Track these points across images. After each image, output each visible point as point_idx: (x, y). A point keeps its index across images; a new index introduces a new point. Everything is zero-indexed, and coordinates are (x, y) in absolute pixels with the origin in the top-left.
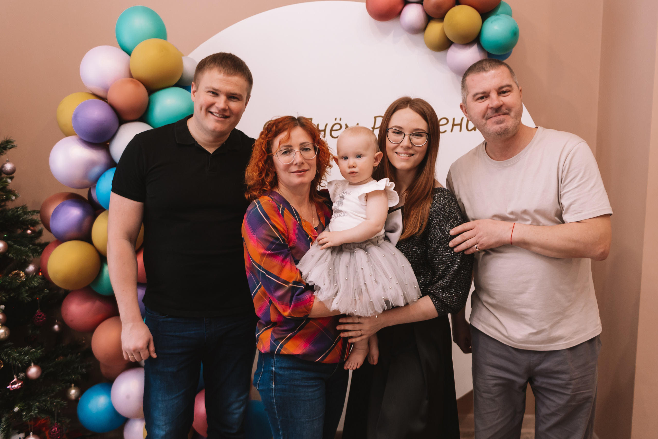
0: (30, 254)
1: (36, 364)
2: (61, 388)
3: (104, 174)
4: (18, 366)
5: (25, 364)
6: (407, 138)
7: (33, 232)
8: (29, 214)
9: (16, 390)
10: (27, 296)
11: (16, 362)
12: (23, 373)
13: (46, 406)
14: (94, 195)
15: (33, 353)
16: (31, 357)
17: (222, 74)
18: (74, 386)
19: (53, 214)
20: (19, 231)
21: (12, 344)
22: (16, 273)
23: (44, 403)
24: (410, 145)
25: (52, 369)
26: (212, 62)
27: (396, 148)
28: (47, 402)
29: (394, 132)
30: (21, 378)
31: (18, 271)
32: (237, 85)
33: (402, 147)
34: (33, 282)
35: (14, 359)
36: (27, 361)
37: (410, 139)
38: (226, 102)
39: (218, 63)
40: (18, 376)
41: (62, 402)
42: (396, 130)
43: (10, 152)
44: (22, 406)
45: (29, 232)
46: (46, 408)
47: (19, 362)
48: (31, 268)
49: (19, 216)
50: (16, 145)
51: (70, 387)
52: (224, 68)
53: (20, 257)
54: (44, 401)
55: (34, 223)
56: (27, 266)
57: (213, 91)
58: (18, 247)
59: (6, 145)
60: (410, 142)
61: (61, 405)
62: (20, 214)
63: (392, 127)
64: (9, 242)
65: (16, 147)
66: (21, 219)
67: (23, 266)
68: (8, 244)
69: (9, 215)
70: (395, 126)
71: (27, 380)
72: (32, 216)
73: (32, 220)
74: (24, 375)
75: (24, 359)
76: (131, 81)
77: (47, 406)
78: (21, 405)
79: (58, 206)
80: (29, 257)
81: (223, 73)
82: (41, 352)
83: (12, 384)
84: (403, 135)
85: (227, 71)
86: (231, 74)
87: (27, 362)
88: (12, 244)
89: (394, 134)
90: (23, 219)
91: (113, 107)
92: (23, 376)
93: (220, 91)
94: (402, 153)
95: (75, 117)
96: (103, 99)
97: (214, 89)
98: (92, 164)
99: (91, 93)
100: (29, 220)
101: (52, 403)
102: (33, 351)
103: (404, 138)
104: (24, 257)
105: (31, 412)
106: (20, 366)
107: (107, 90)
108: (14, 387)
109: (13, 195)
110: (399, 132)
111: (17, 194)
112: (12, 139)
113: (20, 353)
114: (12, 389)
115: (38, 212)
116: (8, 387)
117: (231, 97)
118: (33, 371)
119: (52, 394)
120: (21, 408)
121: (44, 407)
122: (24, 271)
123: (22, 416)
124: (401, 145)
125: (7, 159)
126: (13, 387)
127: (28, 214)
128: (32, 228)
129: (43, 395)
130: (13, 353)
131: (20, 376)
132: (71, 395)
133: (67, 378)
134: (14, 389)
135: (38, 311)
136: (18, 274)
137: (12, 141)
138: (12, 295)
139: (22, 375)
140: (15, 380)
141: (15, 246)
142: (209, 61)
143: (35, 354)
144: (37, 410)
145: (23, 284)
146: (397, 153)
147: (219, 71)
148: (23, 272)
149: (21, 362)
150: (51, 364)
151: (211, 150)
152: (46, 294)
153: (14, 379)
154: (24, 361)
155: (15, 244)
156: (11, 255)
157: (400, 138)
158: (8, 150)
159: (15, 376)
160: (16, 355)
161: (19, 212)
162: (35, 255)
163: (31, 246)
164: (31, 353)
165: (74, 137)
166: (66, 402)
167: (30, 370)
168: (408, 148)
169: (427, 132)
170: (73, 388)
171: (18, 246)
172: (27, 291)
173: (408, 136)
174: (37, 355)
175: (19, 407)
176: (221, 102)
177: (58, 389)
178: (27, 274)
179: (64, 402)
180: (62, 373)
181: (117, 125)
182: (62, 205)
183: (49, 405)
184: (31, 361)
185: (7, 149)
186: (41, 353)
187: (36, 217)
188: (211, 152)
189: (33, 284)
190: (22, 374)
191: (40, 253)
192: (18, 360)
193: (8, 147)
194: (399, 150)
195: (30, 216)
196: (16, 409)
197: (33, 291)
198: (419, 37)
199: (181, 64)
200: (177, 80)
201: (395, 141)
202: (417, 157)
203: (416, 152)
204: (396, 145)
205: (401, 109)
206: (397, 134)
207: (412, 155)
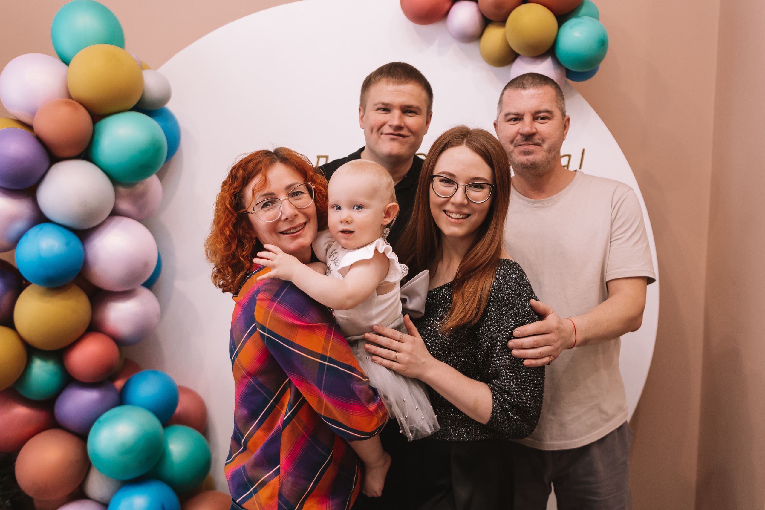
6: (460, 190)
24: (466, 202)
27: (445, 203)
29: (441, 181)
33: (453, 204)
37: (465, 192)
42: (445, 178)
60: (464, 196)
63: (439, 173)
70: (444, 173)
84: (456, 186)
89: (443, 183)
94: (452, 213)
103: (456, 190)
124: (452, 200)
146: (445, 211)
157: (450, 190)
168: (462, 205)
169: (490, 183)
173: (462, 188)
194: (449, 207)
198: (472, 47)
199: (140, 80)
200: (134, 102)
201: (443, 193)
202: (475, 219)
203: (474, 211)
204: (444, 199)
205: (453, 146)
206: (446, 184)
207: (469, 215)
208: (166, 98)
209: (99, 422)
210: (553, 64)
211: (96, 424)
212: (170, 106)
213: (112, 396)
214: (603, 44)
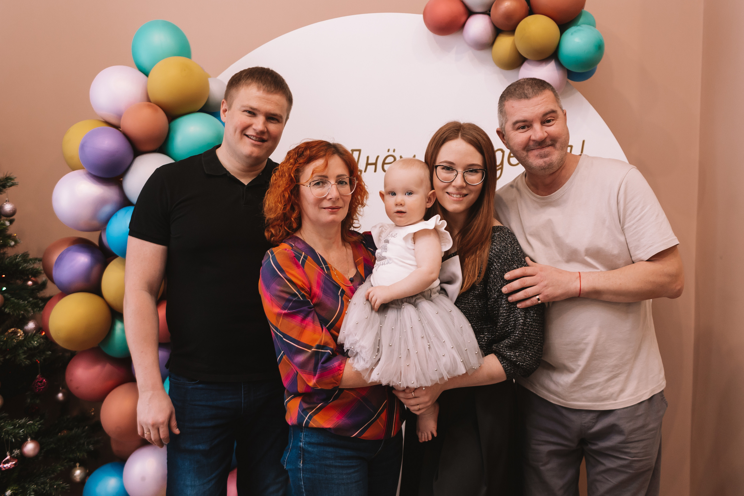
0: (30, 309)
1: (33, 439)
2: (63, 468)
3: (116, 214)
4: (12, 441)
5: (19, 439)
6: (460, 176)
7: (35, 283)
8: (30, 262)
9: (9, 470)
10: (25, 358)
11: (9, 436)
12: (18, 450)
13: (44, 489)
14: (104, 239)
15: (30, 425)
16: (28, 431)
17: (261, 92)
18: (79, 466)
19: (56, 262)
20: (19, 282)
21: (7, 415)
22: (13, 331)
23: (42, 486)
24: (465, 184)
25: (53, 446)
26: (249, 77)
27: (446, 187)
28: (46, 485)
29: (443, 169)
30: (16, 456)
31: (15, 328)
32: (277, 105)
33: (454, 186)
34: (32, 342)
35: (7, 432)
36: (23, 435)
37: (464, 176)
38: (264, 123)
39: (257, 79)
40: (11, 453)
41: (64, 484)
42: (446, 167)
43: (10, 191)
44: (16, 490)
45: (30, 283)
46: (45, 492)
47: (12, 437)
48: (31, 325)
49: (17, 265)
50: (18, 182)
51: (74, 467)
52: (264, 85)
53: (17, 312)
54: (43, 483)
55: (35, 273)
56: (26, 323)
57: (250, 110)
58: (16, 301)
59: (6, 182)
60: (463, 180)
61: (63, 488)
62: (18, 262)
63: (441, 162)
65: (17, 184)
66: (20, 268)
67: (22, 322)
68: (4, 297)
69: (6, 263)
70: (445, 162)
71: (22, 458)
72: (33, 264)
73: (33, 269)
74: (19, 452)
75: (19, 433)
76: (149, 105)
77: (46, 489)
78: (14, 488)
79: (63, 252)
80: (28, 312)
81: (262, 89)
82: (39, 425)
83: (5, 463)
85: (268, 89)
86: (272, 92)
87: (23, 437)
88: (9, 297)
89: (444, 171)
90: (22, 268)
91: (127, 136)
92: (18, 454)
93: (259, 111)
94: (454, 194)
95: (83, 147)
96: (116, 127)
97: (251, 108)
98: (102, 202)
99: (102, 120)
100: (30, 269)
101: (51, 486)
102: (31, 423)
103: (456, 175)
104: (22, 312)
106: (14, 441)
107: (120, 117)
108: (7, 466)
109: (13, 241)
110: (450, 167)
111: (17, 239)
112: (13, 175)
113: (14, 425)
114: (4, 469)
115: (40, 260)
117: (271, 118)
118: (30, 447)
119: (53, 476)
120: (14, 491)
121: (43, 490)
122: (22, 328)
124: (453, 184)
125: (7, 199)
126: (5, 466)
127: (29, 262)
128: (33, 279)
129: (42, 476)
130: (7, 425)
131: (14, 453)
132: (75, 477)
133: (71, 456)
134: (7, 468)
135: (38, 376)
136: (15, 333)
137: (12, 177)
138: (7, 358)
140: (8, 457)
141: (13, 299)
142: (245, 75)
143: (33, 427)
144: (34, 494)
145: (21, 344)
146: (447, 193)
147: (258, 87)
148: (21, 330)
149: (14, 437)
150: (52, 440)
151: (246, 181)
152: (47, 356)
153: (6, 456)
154: (18, 435)
155: (13, 297)
156: (7, 311)
157: (451, 176)
158: (8, 188)
159: (8, 453)
160: (9, 428)
161: (17, 260)
162: (35, 310)
163: (31, 299)
164: (28, 425)
165: (81, 172)
166: (68, 485)
167: (26, 446)
168: (462, 187)
169: (483, 168)
170: (78, 468)
171: (16, 299)
172: (24, 353)
173: (461, 174)
174: (34, 428)
175: (11, 491)
176: (259, 123)
177: (60, 469)
178: (26, 332)
179: (66, 484)
180: (65, 450)
181: (132, 157)
182: (68, 250)
183: (48, 489)
184: (28, 435)
185: (6, 187)
186: (40, 426)
187: (38, 266)
188: (246, 184)
189: (32, 344)
190: (16, 451)
191: (42, 308)
192: (11, 434)
193: (8, 184)
194: (451, 190)
195: (30, 264)
196: (8, 493)
197: (33, 352)
198: (486, 54)
201: (446, 179)
202: (472, 197)
203: (471, 191)
204: (446, 184)
205: (451, 140)
206: (447, 171)
207: (466, 195)
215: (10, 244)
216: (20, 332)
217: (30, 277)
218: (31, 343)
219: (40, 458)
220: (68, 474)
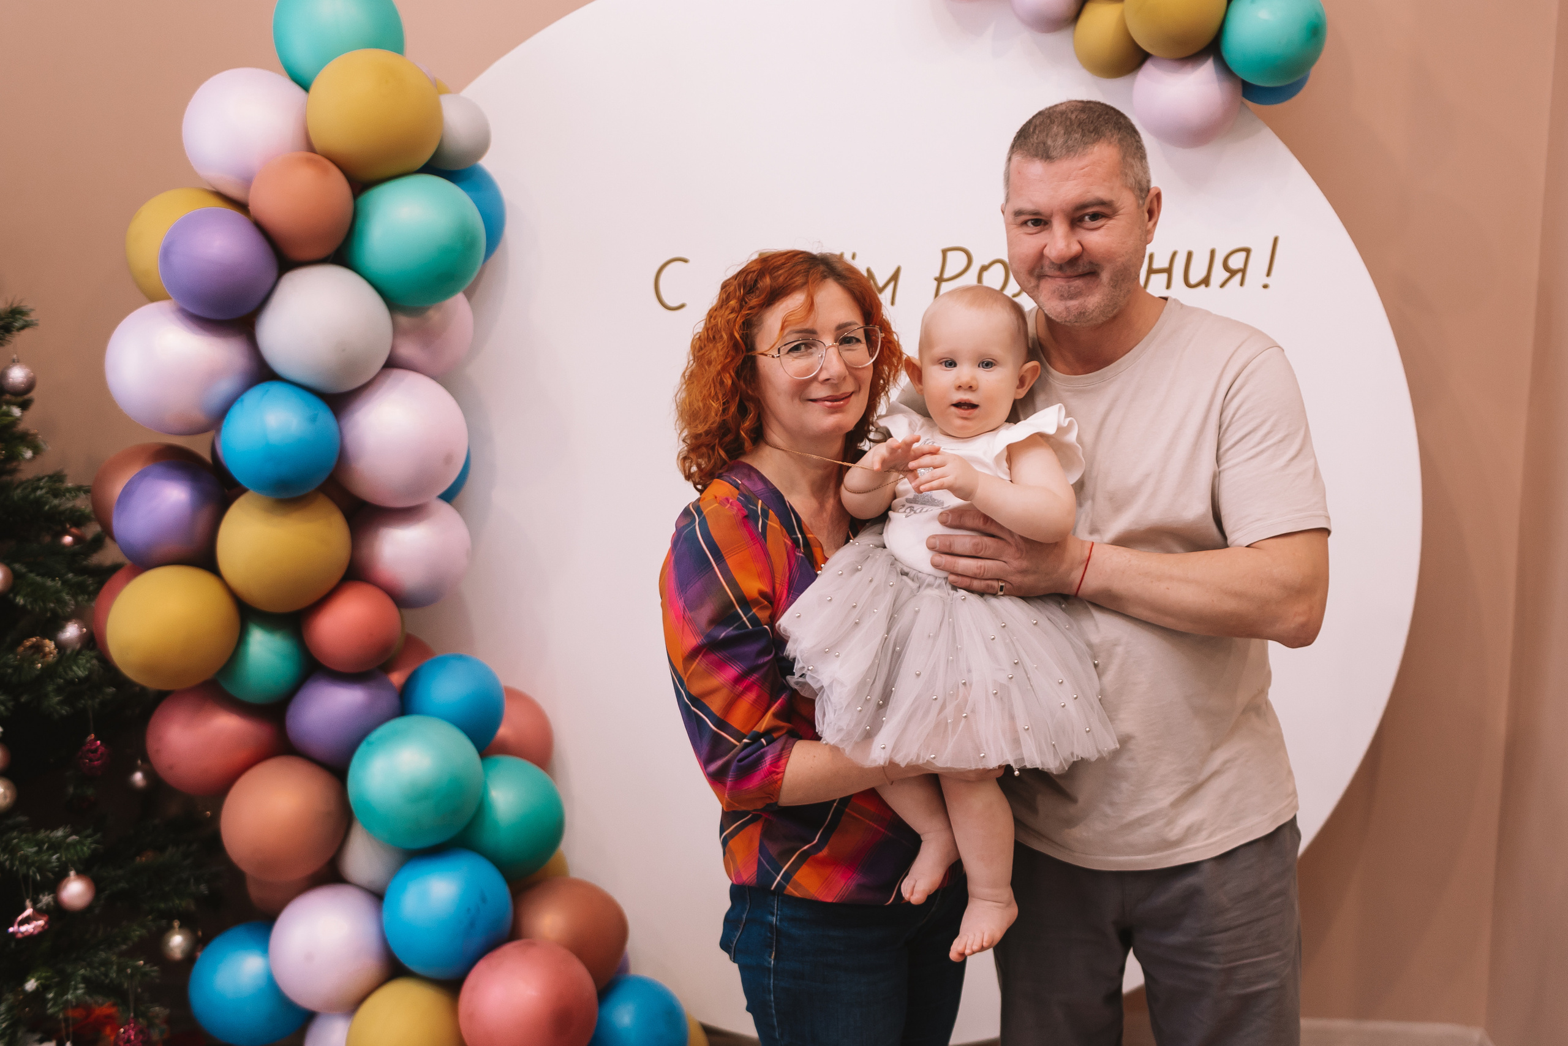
0: (67, 598)
1: (80, 874)
2: (145, 931)
3: (242, 397)
4: (34, 880)
5: (50, 875)
7: (78, 539)
8: (68, 495)
9: (30, 938)
10: (60, 703)
11: (29, 868)
12: (49, 895)
13: (106, 976)
14: (222, 451)
15: (74, 844)
16: (69, 856)
18: (180, 927)
19: (120, 500)
20: (47, 539)
21: (24, 820)
22: (35, 643)
23: (103, 969)
25: (123, 884)
28: (110, 966)
30: (45, 908)
31: (38, 637)
34: (75, 668)
35: (24, 860)
36: (56, 867)
40: (35, 902)
41: (149, 966)
43: (20, 340)
44: (46, 978)
45: (68, 539)
46: (107, 980)
47: (35, 870)
48: (71, 631)
49: (39, 503)
50: (37, 320)
51: (169, 928)
53: (41, 604)
54: (103, 963)
55: (78, 519)
56: (61, 627)
58: (39, 579)
59: (11, 319)
61: (145, 974)
62: (41, 497)
64: (17, 566)
65: (36, 325)
66: (47, 507)
67: (52, 626)
68: (13, 571)
69: (16, 498)
71: (58, 913)
72: (73, 500)
73: (73, 510)
74: (51, 900)
75: (49, 862)
76: (310, 160)
77: (111, 975)
78: (44, 975)
79: (133, 478)
80: (65, 603)
82: (91, 843)
83: (23, 923)
87: (57, 869)
88: (24, 570)
90: (50, 508)
91: (262, 229)
92: (49, 903)
95: (166, 253)
96: (240, 205)
98: (211, 374)
100: (66, 510)
101: (121, 970)
102: (75, 840)
104: (52, 605)
105: (67, 993)
106: (38, 877)
107: (247, 181)
108: (26, 931)
109: (28, 447)
111: (42, 443)
112: (27, 305)
113: (39, 844)
114: (20, 936)
115: (87, 491)
116: (11, 930)
118: (75, 890)
119: (123, 948)
120: (43, 981)
121: (102, 978)
122: (52, 637)
123: (46, 1001)
125: (15, 356)
126: (23, 929)
127: (64, 496)
128: (74, 530)
129: (102, 947)
130: (25, 845)
131: (40, 902)
132: (171, 949)
133: (161, 906)
134: (26, 934)
135: (90, 737)
136: (38, 648)
137: (25, 309)
138: (22, 701)
139: (46, 899)
140: (29, 912)
141: (31, 575)
143: (79, 848)
144: (84, 988)
145: (50, 671)
148: (50, 640)
149: (40, 870)
150: (121, 872)
152: (108, 696)
153: (24, 909)
154: (50, 866)
155: (31, 571)
156: (20, 600)
158: (17, 333)
159: (28, 903)
160: (30, 850)
161: (39, 493)
162: (80, 598)
163: (70, 575)
164: (69, 845)
165: (165, 306)
167: (65, 886)
170: (177, 930)
171: (38, 575)
172: (59, 690)
174: (82, 850)
175: (37, 980)
177: (138, 933)
178: (61, 646)
179: (154, 967)
180: (149, 893)
181: (273, 275)
182: (142, 475)
183: (115, 975)
184: (70, 865)
185: (13, 331)
186: (93, 846)
187: (82, 503)
189: (74, 672)
190: (46, 897)
191: (94, 594)
192: (33, 863)
193: (16, 324)
195: (68, 499)
196: (31, 985)
197: (74, 690)
198: (1060, 41)
199: (436, 114)
200: (425, 157)
208: (482, 148)
209: (369, 744)
210: (1217, 73)
211: (363, 748)
212: (486, 163)
213: (387, 700)
214: (1315, 32)
215: (22, 455)
216: (50, 646)
217: (68, 526)
218: (72, 670)
219: (97, 911)
220: (155, 947)
